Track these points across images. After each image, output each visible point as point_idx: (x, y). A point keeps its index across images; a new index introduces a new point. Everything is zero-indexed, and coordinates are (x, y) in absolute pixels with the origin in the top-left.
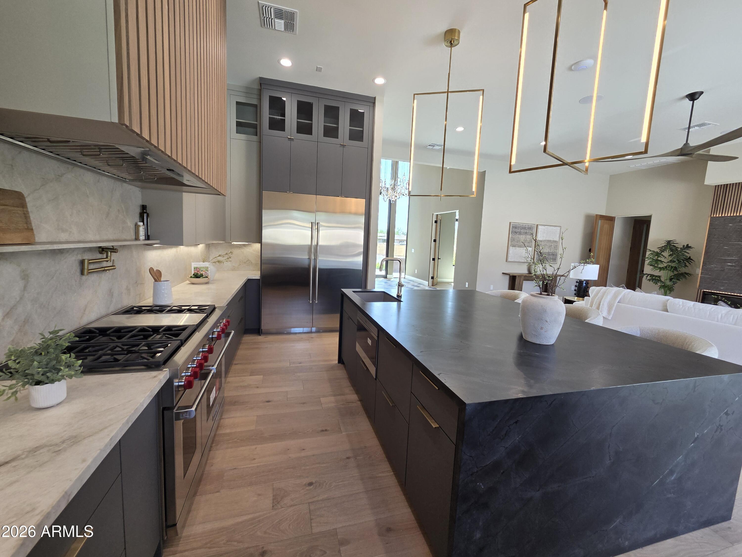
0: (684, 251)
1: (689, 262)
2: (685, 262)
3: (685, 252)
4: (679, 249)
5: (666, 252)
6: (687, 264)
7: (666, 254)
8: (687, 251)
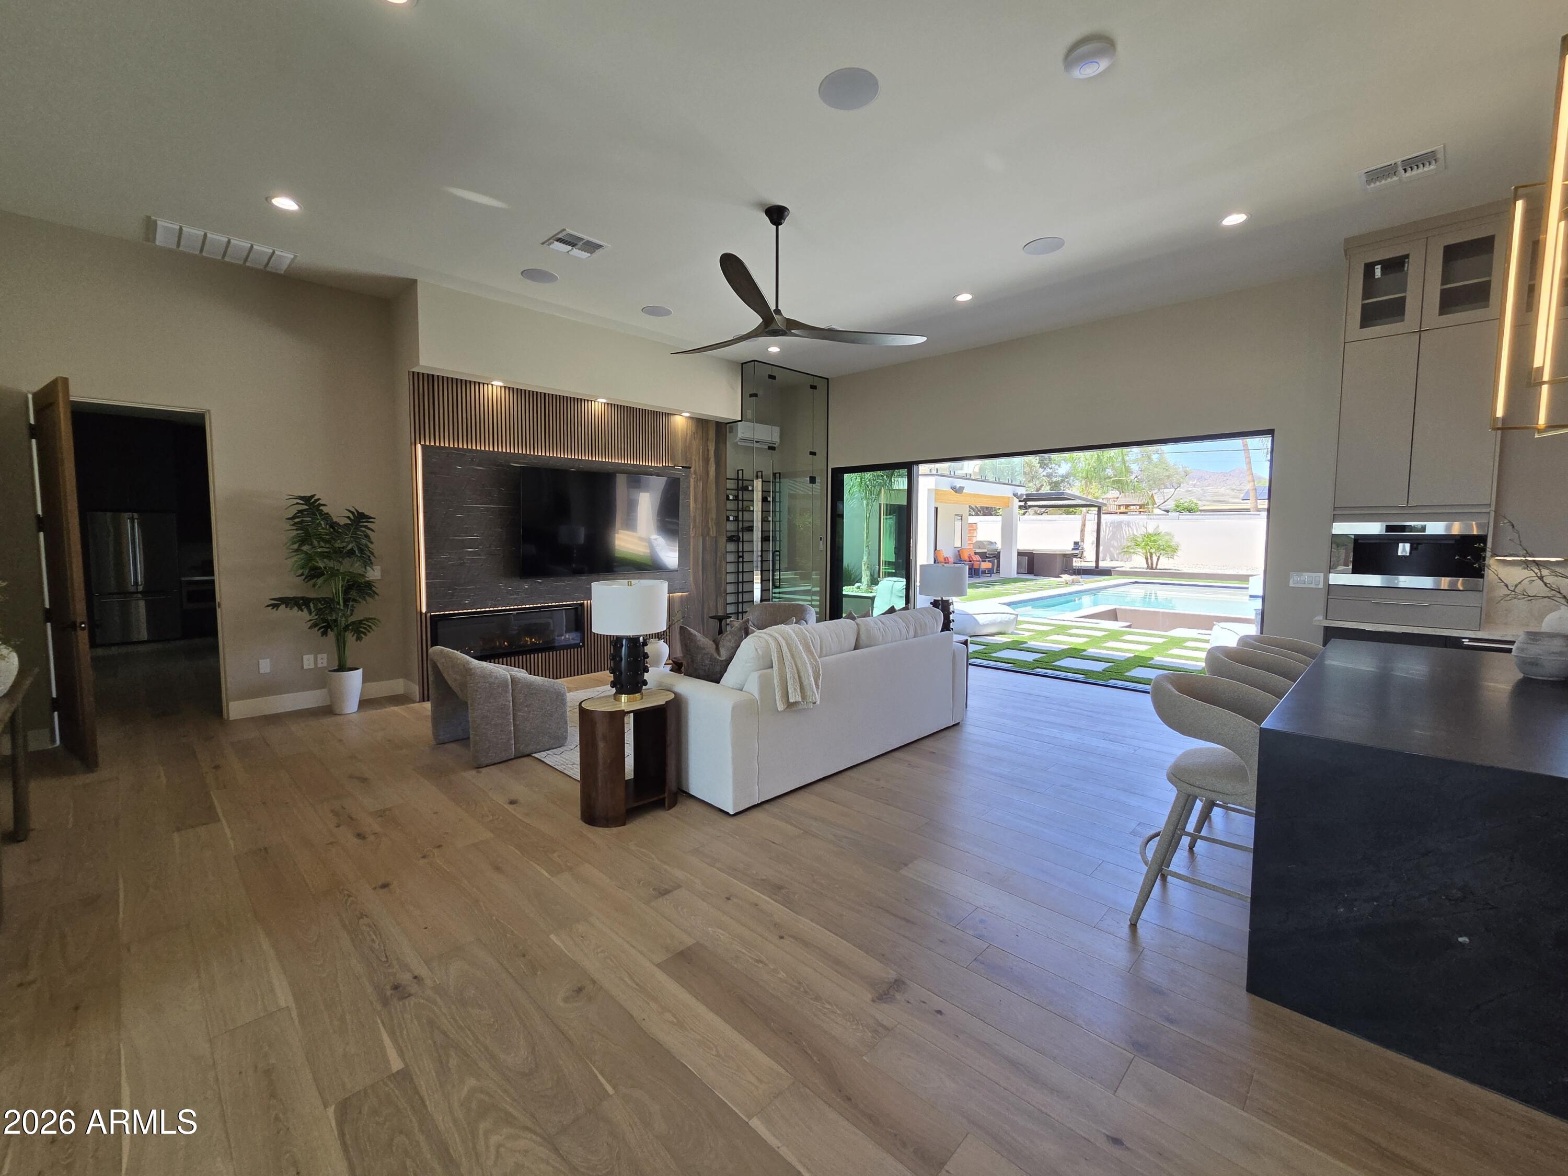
0: (361, 527)
4: (346, 521)
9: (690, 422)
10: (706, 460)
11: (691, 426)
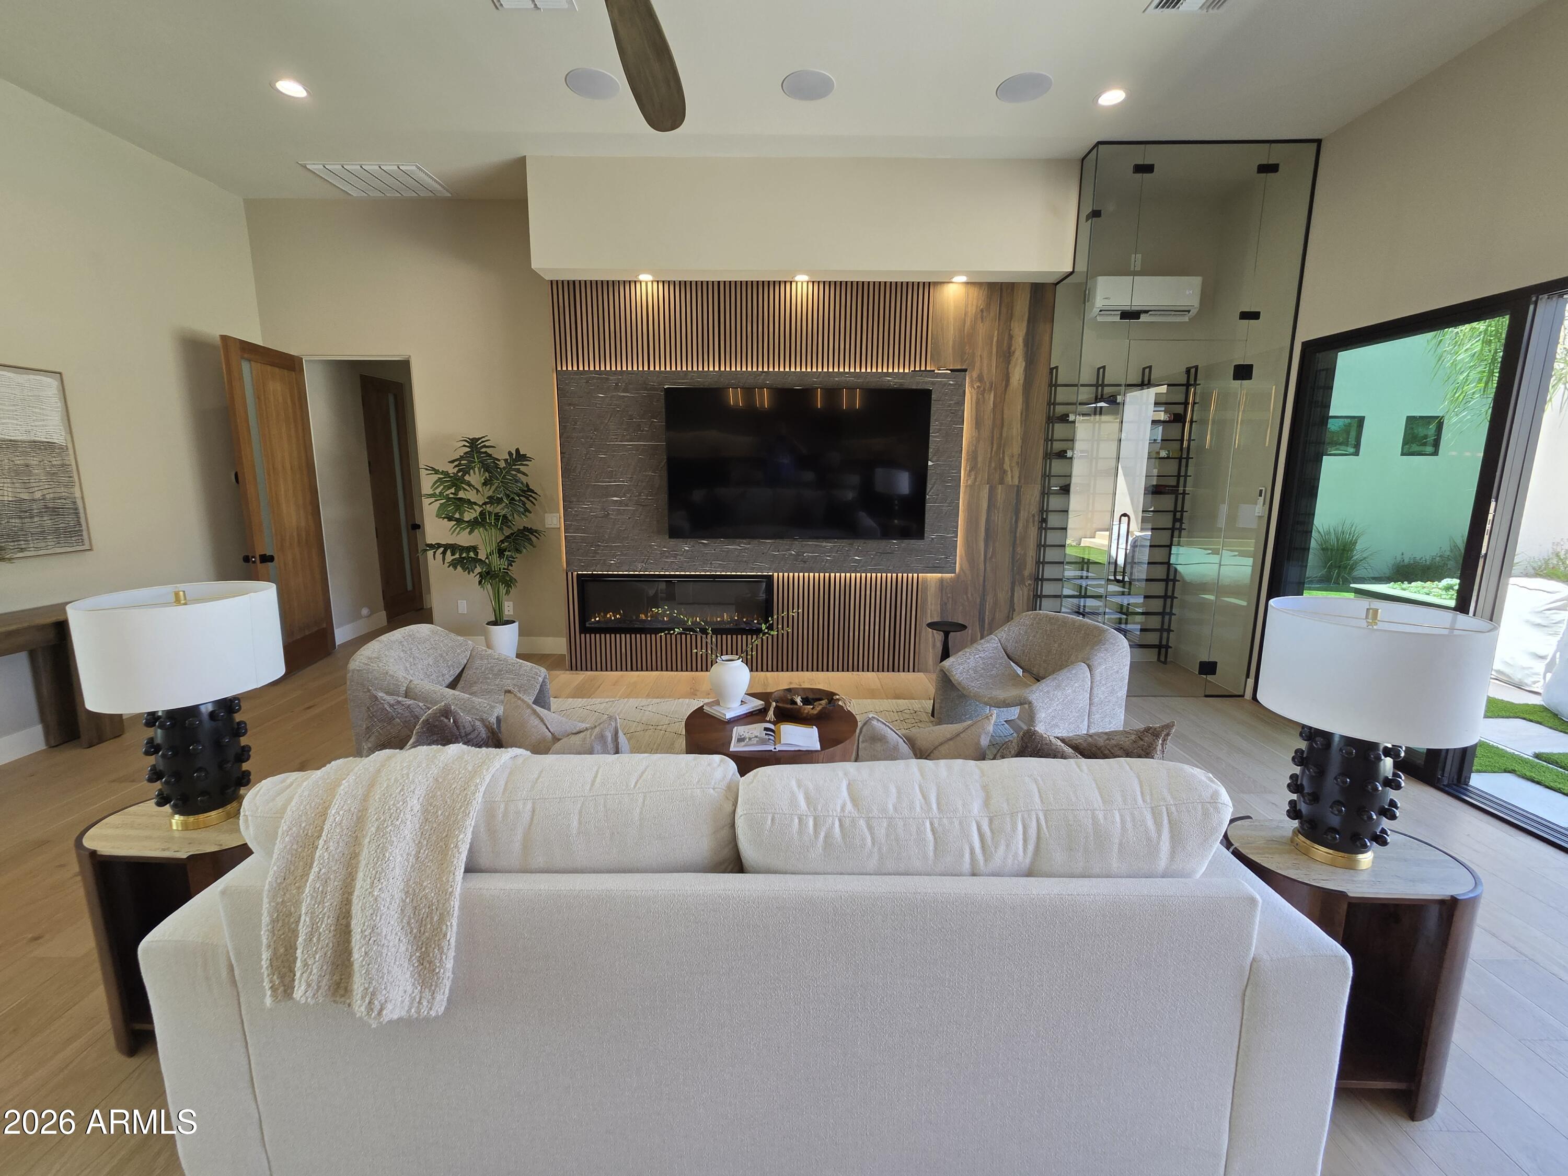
0: (514, 470)
1: (531, 498)
2: (522, 498)
3: (518, 471)
4: (502, 464)
5: (475, 473)
6: (529, 505)
7: (475, 477)
8: (522, 468)
9: (974, 292)
10: (1006, 356)
11: (976, 298)
